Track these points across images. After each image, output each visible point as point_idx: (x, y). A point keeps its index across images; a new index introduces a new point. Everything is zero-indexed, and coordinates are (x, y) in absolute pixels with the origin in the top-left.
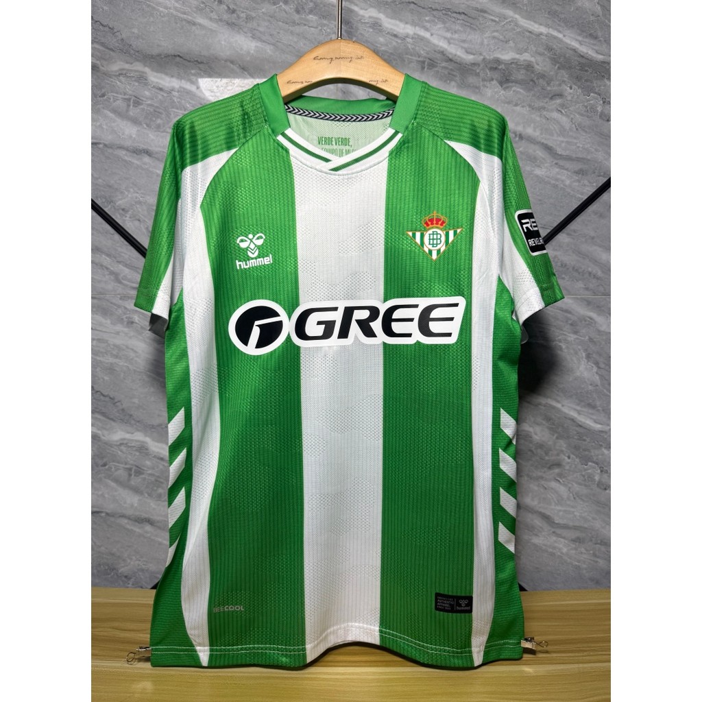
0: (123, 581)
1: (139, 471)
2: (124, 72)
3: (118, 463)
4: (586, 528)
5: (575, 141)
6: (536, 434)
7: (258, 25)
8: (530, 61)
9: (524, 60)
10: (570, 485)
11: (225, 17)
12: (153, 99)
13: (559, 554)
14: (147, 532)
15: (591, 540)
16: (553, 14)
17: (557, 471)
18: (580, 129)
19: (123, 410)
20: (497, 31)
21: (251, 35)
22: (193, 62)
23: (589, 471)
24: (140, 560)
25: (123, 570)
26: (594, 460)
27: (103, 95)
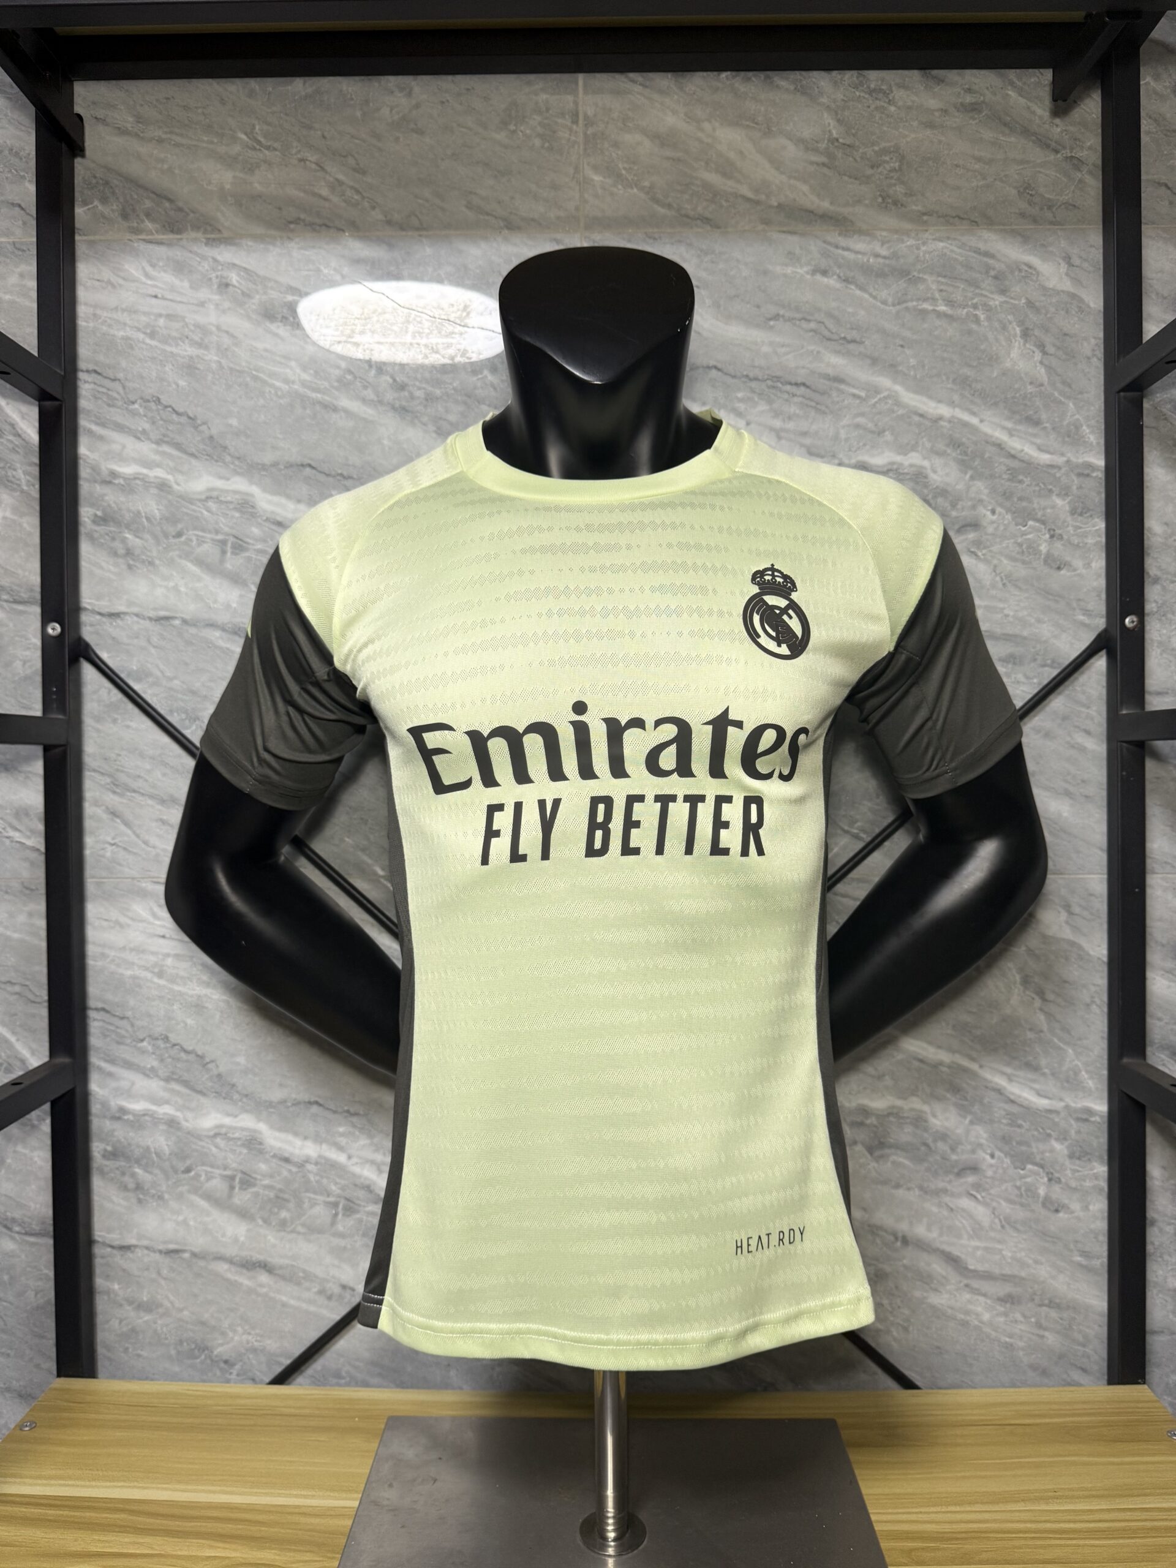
0: (221, 1369)
1: (247, 1181)
2: (215, 494)
3: (212, 1166)
4: (1023, 1279)
5: (1001, 605)
6: (934, 1116)
7: (447, 411)
8: (922, 467)
9: (911, 466)
10: (994, 1204)
11: (390, 396)
12: (265, 541)
13: (976, 1323)
14: (261, 1286)
15: (1033, 1300)
16: (963, 382)
17: (971, 1179)
18: (1008, 584)
19: (219, 1076)
20: (862, 414)
21: (434, 428)
22: (334, 477)
23: (1029, 1180)
24: (249, 1334)
25: (221, 1350)
26: (1038, 1158)
27: (179, 535)
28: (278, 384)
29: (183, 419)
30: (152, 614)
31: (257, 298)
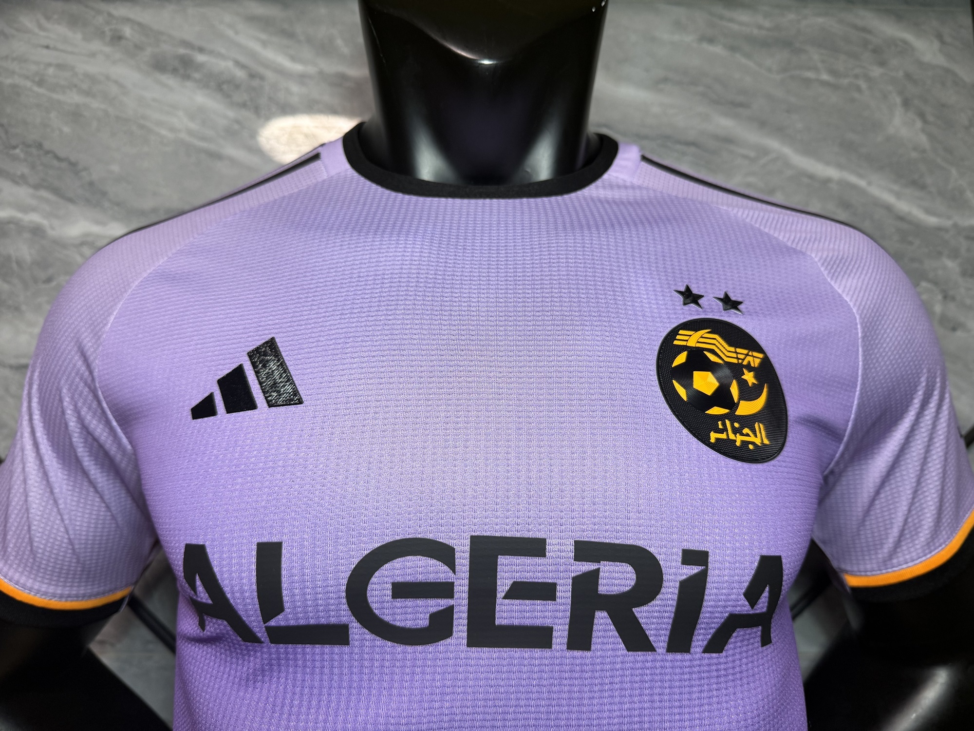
2: (89, 239)
16: (849, 147)
27: (49, 280)
28: (164, 132)
29: (64, 165)
30: (13, 362)
31: (149, 51)
